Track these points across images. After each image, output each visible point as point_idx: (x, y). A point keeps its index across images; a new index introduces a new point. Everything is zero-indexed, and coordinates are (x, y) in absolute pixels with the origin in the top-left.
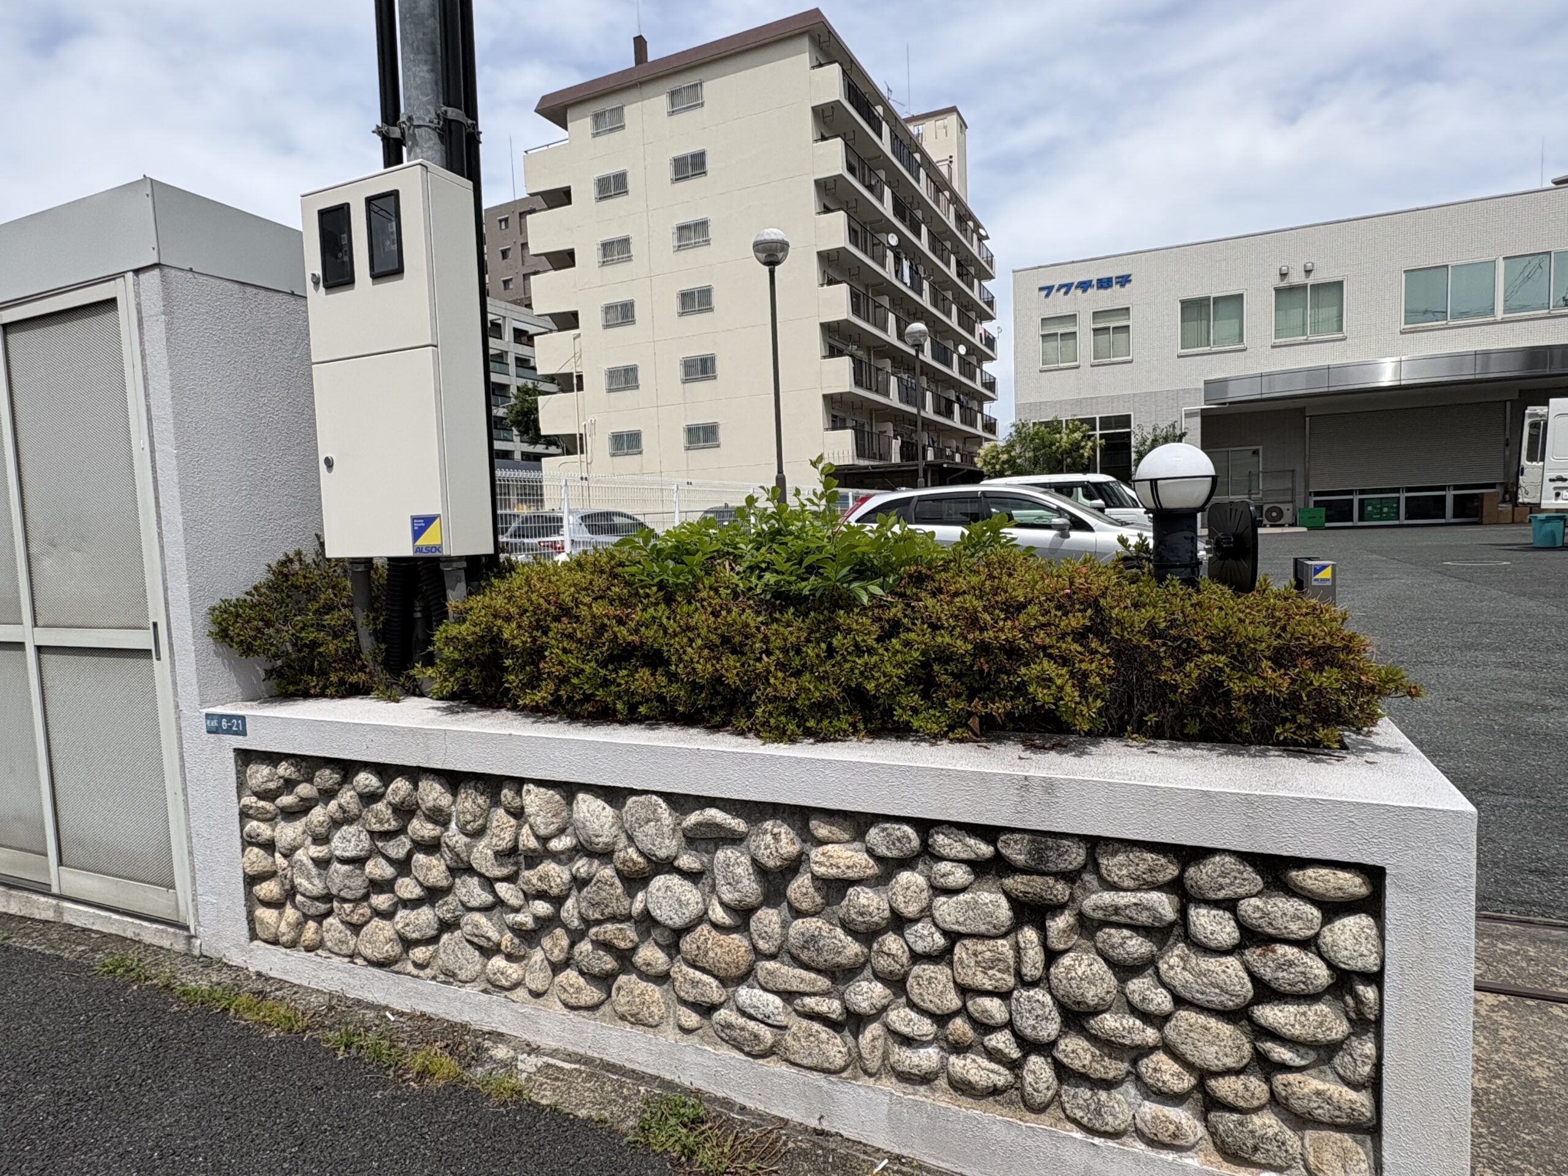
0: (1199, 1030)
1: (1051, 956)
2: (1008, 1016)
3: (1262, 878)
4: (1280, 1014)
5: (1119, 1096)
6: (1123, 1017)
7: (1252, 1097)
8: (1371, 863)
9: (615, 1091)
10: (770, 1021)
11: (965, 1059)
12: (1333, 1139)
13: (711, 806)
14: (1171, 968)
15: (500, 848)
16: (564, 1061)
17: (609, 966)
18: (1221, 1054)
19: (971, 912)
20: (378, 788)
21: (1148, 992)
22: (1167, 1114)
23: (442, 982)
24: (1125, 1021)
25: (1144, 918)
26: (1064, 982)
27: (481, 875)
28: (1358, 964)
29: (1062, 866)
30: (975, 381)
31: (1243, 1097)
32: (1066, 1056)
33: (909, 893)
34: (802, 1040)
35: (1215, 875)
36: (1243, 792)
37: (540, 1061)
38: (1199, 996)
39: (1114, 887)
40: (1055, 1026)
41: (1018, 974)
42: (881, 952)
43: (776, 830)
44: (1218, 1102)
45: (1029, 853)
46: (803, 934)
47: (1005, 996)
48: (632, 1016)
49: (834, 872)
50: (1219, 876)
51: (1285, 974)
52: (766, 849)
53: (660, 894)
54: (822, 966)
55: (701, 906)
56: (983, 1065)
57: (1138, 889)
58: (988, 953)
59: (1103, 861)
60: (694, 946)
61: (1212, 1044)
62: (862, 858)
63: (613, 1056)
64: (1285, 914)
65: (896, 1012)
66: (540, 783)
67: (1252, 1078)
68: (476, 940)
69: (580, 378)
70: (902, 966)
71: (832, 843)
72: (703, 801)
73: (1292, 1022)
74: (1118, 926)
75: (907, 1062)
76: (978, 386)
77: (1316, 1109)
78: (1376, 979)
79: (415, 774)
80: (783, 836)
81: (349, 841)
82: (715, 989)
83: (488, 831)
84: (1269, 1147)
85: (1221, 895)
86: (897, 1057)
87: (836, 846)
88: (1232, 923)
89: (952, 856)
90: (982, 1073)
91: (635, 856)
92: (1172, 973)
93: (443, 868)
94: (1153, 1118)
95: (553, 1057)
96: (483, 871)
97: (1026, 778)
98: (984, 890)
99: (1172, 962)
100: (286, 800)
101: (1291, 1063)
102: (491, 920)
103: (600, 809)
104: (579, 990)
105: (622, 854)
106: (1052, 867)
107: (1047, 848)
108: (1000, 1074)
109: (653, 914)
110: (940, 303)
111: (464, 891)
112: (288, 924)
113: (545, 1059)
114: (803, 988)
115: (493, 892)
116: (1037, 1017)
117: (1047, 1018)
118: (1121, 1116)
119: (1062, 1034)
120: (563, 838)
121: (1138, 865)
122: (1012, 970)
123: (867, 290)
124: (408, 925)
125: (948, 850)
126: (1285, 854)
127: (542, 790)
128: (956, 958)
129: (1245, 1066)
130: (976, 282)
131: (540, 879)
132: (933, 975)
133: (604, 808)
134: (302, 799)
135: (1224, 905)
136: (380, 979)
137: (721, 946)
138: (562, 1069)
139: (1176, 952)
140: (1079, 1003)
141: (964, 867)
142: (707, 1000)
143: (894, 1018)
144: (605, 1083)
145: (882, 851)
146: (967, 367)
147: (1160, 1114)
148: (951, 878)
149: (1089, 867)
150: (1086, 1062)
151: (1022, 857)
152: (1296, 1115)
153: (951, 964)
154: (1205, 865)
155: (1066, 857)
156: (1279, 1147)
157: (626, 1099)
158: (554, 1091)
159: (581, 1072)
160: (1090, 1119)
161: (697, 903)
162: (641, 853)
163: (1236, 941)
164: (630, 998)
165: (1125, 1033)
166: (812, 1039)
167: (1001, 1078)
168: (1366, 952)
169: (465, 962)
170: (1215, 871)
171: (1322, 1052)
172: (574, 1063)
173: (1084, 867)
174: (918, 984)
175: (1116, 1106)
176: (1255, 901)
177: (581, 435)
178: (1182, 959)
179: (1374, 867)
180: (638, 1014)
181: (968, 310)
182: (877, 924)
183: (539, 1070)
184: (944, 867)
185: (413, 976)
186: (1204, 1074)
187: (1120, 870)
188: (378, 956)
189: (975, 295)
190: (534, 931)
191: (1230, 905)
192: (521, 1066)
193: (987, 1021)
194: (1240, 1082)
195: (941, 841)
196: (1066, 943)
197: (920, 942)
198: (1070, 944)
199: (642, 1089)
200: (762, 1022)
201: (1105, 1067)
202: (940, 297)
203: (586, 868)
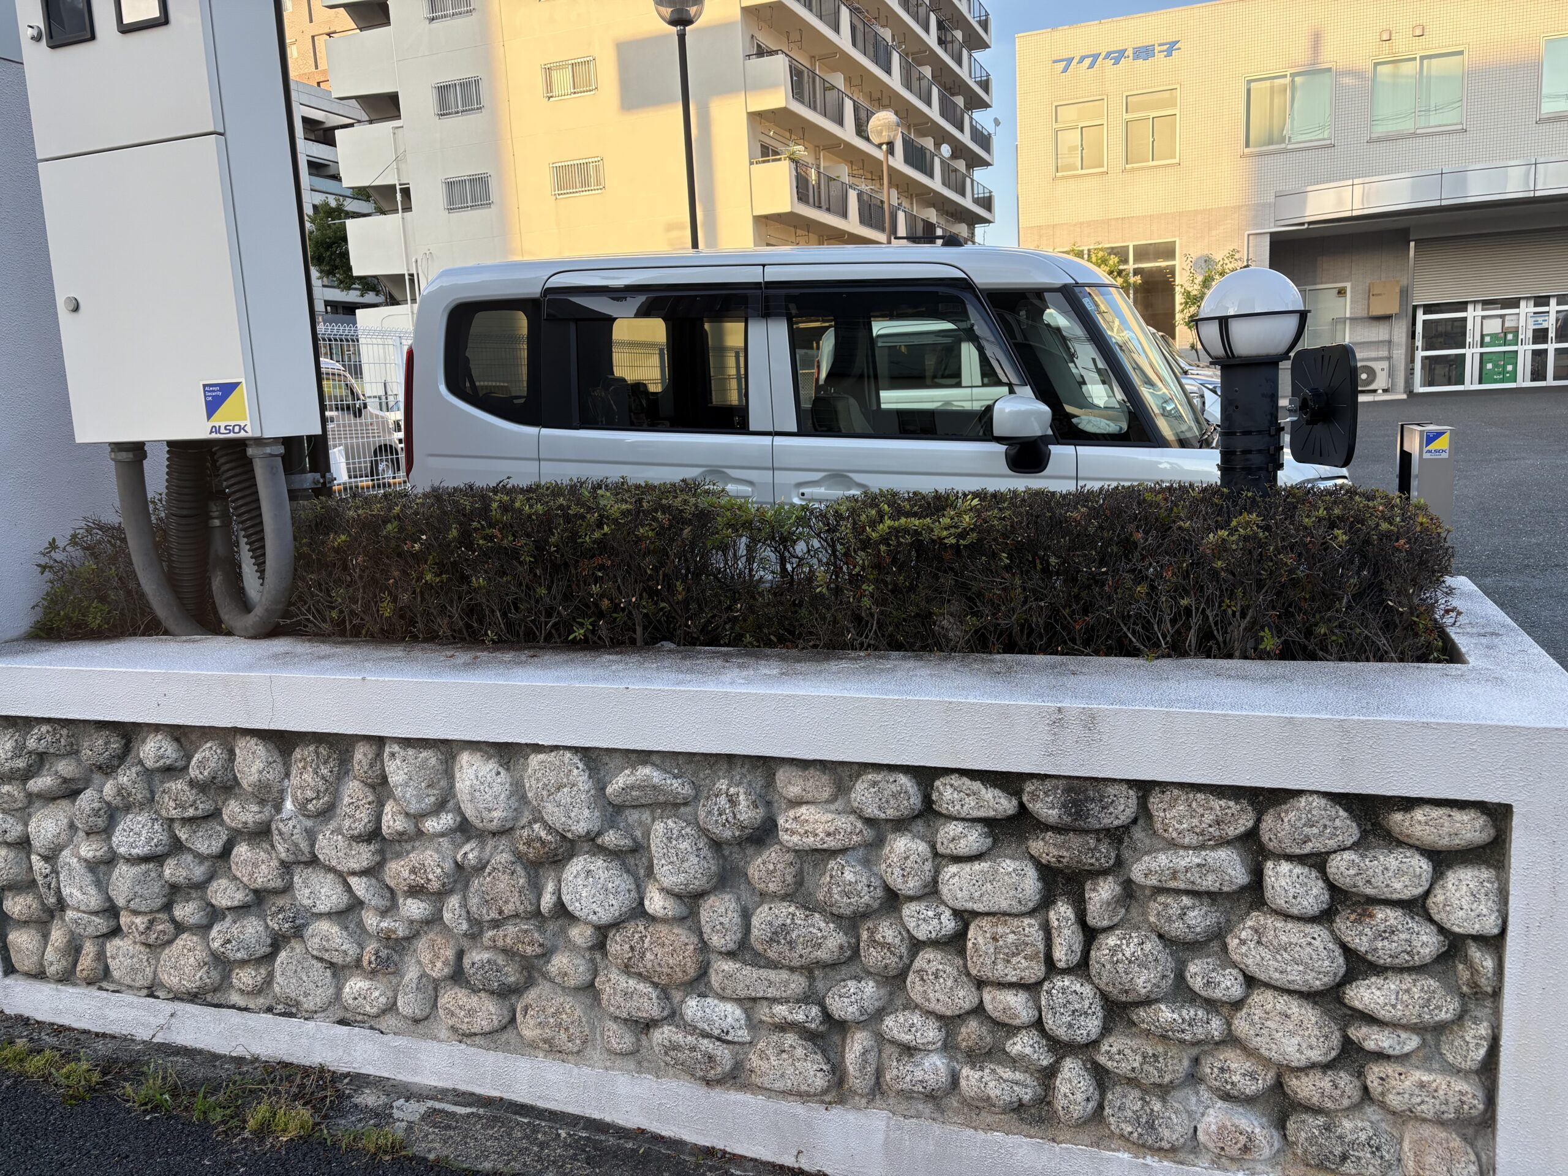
0: (1277, 1018)
1: (1090, 934)
2: (1036, 1013)
3: (1359, 825)
4: (1378, 993)
5: (1176, 1105)
6: (1182, 1006)
7: (1342, 1096)
8: (1496, 800)
9: (526, 1137)
10: (729, 1038)
11: (982, 1069)
12: (1438, 1139)
13: (644, 763)
14: (1243, 942)
15: (356, 832)
16: (455, 1104)
17: (512, 979)
18: (1304, 1046)
19: (988, 884)
20: (176, 760)
21: (1214, 974)
22: (1237, 1122)
23: (280, 1015)
24: (1184, 1012)
25: (1209, 883)
26: (1108, 966)
27: (330, 869)
28: (1475, 928)
29: (1106, 821)
30: (963, 194)
31: (1330, 1097)
32: (1111, 1059)
33: (909, 863)
34: (772, 1058)
35: (1299, 824)
36: (1337, 717)
37: (423, 1107)
38: (1277, 975)
39: (1173, 845)
40: (1096, 1023)
41: (1049, 961)
42: (873, 942)
43: (732, 791)
44: (1300, 1104)
45: (1064, 806)
46: (771, 923)
47: (1032, 988)
48: (545, 1041)
49: (810, 840)
50: (1304, 825)
51: (1386, 943)
52: (720, 814)
53: (580, 881)
54: (796, 963)
55: (634, 894)
56: (1005, 1076)
57: (1202, 847)
58: (1012, 936)
59: (1158, 813)
60: (626, 947)
61: (1292, 1034)
62: (844, 822)
63: (521, 1095)
64: (1387, 869)
65: (893, 1016)
66: (407, 743)
67: (1342, 1074)
68: (326, 956)
69: (406, 192)
70: (901, 957)
71: (807, 803)
72: (633, 757)
73: (1393, 1002)
74: (1178, 892)
75: (908, 1078)
76: (967, 203)
77: (1419, 1104)
78: (1495, 943)
79: (227, 736)
80: (742, 797)
81: (139, 834)
82: (655, 1000)
83: (338, 811)
84: (1361, 1154)
85: (1308, 848)
86: (895, 1072)
87: (812, 809)
88: (1320, 883)
89: (963, 815)
90: (1004, 1085)
91: (543, 834)
92: (1244, 949)
93: (275, 863)
94: (1219, 1128)
95: (440, 1100)
96: (334, 863)
97: (1060, 710)
98: (1006, 856)
99: (1243, 935)
100: (42, 783)
101: (1391, 1052)
102: (346, 928)
103: (494, 772)
104: (471, 1013)
105: (525, 833)
106: (1093, 823)
107: (1088, 799)
108: (1026, 1087)
109: (570, 909)
110: (915, 84)
111: (307, 891)
112: (57, 949)
113: (430, 1103)
114: (771, 992)
115: (349, 889)
116: (1073, 1012)
117: (1086, 1013)
118: (1179, 1128)
119: (1106, 1031)
120: (443, 816)
121: (1202, 816)
122: (1041, 955)
123: (813, 64)
124: (229, 941)
125: (958, 807)
126: (1390, 794)
127: (411, 752)
128: (970, 945)
129: (1334, 1060)
130: (965, 52)
131: (413, 871)
132: (941, 967)
133: (498, 773)
134: (65, 781)
135: (1310, 861)
136: (194, 1015)
137: (663, 945)
138: (454, 1114)
139: (1249, 923)
140: (1126, 992)
141: (979, 827)
142: (644, 1015)
143: (891, 1024)
144: (512, 1128)
145: (872, 811)
146: (953, 175)
147: (1229, 1124)
148: (963, 842)
149: (1141, 822)
150: (1136, 1065)
151: (1055, 812)
152: (1394, 1113)
153: (962, 952)
154: (1287, 812)
155: (1111, 809)
156: (1373, 1153)
157: (542, 1145)
158: (446, 1142)
159: (480, 1117)
160: (1141, 1135)
161: (629, 891)
162: (550, 829)
163: (1325, 906)
164: (542, 1019)
165: (1185, 1026)
166: (784, 1056)
167: (1029, 1090)
168: (1485, 912)
169: (312, 986)
170: (1300, 819)
171: (1428, 1037)
172: (470, 1105)
173: (1135, 821)
174: (922, 979)
175: (1173, 1116)
176: (1348, 856)
177: (412, 275)
178: (1256, 931)
179: (1499, 805)
180: (553, 1038)
181: (953, 95)
182: (868, 905)
183: (423, 1118)
184: (953, 829)
185: (240, 1009)
186: (1283, 1072)
187: (1181, 823)
188: (189, 985)
189: (963, 73)
190: (407, 939)
191: (1317, 862)
192: (396, 1114)
193: (1010, 1022)
194: (1327, 1079)
195: (947, 793)
196: (1110, 919)
197: (924, 926)
198: (1116, 920)
199: (563, 1133)
200: (719, 1039)
201: (1159, 1070)
202: (915, 75)
203: (476, 853)
